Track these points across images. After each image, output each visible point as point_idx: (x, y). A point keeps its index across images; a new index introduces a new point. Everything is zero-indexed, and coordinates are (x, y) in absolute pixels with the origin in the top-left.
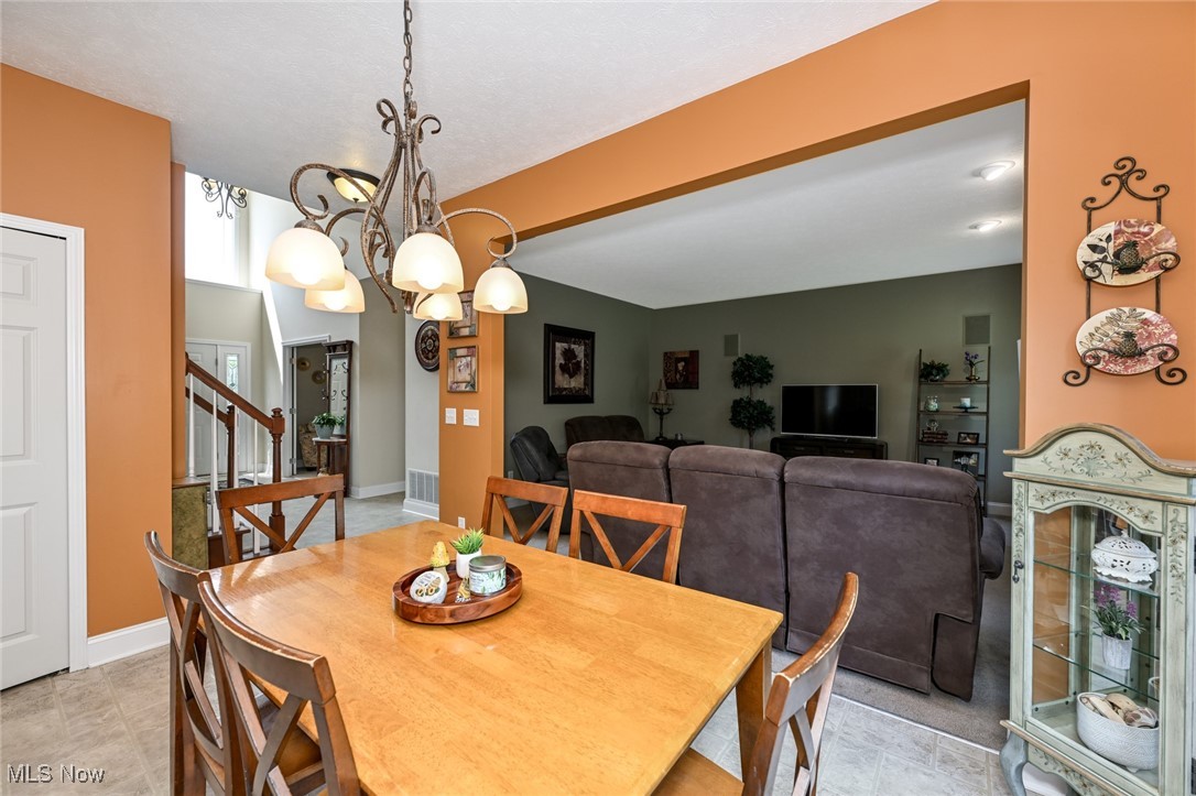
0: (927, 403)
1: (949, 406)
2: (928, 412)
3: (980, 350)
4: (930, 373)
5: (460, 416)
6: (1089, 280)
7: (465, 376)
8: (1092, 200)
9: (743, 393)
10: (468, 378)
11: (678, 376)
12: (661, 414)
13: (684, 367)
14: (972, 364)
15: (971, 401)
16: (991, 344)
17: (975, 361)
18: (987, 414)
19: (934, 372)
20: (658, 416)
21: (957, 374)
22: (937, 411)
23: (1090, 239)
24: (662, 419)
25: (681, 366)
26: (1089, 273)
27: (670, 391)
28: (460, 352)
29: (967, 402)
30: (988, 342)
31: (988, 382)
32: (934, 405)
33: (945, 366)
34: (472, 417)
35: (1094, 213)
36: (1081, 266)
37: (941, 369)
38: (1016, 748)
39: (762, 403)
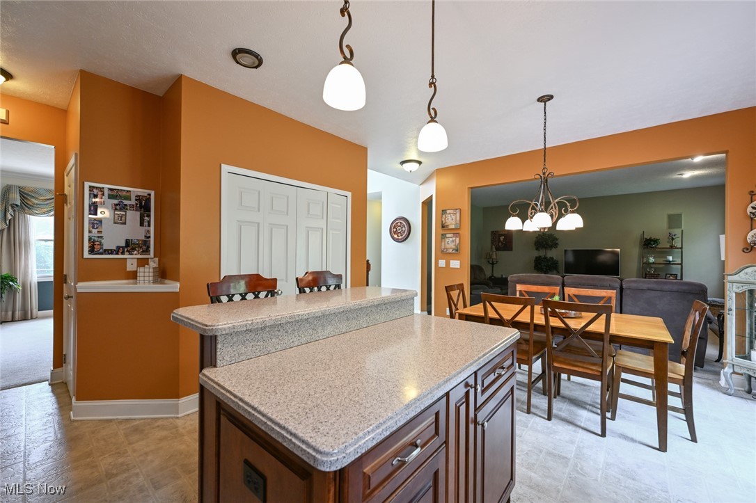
0: (648, 259)
1: (661, 260)
2: (649, 264)
3: (677, 232)
4: (649, 244)
5: (448, 264)
6: (752, 219)
7: (452, 245)
8: (753, 192)
9: (542, 253)
10: (454, 247)
11: (500, 244)
12: (493, 264)
13: (504, 239)
14: (673, 239)
15: (673, 258)
16: (683, 228)
17: (674, 237)
18: (681, 264)
19: (652, 243)
20: (491, 265)
21: (664, 244)
22: (653, 263)
23: (751, 205)
24: (493, 267)
25: (502, 238)
26: (752, 216)
27: (497, 252)
28: (448, 236)
29: (670, 258)
30: (681, 228)
31: (681, 248)
32: (652, 260)
33: (657, 240)
34: (455, 264)
35: (753, 197)
36: (749, 214)
37: (656, 241)
38: (729, 368)
39: (552, 258)
